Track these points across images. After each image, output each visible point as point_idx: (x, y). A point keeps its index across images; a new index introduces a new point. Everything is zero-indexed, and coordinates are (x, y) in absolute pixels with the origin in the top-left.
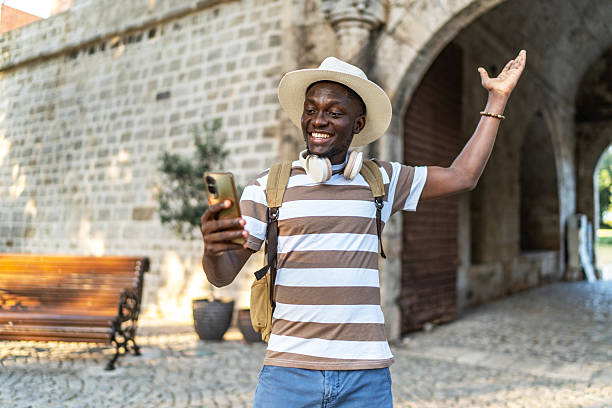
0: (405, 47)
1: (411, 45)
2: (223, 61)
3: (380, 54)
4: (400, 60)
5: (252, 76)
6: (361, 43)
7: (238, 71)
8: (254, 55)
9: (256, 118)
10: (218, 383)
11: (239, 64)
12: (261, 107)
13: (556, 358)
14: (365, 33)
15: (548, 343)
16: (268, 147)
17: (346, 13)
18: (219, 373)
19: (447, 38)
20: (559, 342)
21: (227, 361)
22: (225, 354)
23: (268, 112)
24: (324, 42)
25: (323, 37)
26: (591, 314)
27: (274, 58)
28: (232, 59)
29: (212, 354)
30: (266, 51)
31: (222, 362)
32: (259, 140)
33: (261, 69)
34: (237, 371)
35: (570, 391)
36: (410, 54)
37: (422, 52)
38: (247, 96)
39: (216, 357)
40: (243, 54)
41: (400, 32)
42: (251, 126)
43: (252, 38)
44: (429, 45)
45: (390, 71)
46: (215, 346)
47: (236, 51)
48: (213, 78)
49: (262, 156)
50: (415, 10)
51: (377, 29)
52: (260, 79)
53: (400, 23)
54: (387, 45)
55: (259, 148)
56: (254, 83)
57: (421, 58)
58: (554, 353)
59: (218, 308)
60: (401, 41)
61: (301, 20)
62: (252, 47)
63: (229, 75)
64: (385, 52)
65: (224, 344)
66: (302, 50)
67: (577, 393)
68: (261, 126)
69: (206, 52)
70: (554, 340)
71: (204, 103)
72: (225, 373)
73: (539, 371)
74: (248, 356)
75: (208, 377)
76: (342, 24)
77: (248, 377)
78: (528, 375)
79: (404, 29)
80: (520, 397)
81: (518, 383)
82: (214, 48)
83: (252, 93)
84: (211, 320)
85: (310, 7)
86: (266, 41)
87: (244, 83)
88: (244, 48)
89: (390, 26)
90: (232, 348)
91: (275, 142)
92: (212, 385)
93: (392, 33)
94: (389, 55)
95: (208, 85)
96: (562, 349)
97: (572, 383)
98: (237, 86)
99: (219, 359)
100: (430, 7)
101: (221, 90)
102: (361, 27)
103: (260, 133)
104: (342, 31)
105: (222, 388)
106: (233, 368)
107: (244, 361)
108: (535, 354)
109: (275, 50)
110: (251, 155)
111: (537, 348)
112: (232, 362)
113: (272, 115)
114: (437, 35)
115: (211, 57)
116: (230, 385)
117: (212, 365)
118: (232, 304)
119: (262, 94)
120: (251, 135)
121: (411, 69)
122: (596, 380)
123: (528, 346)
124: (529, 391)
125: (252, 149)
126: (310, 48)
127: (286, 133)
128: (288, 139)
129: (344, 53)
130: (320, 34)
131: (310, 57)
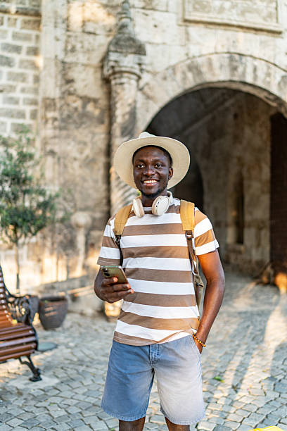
0: (151, 102)
1: (156, 102)
4: (147, 111)
17: (132, 67)
24: (84, 80)
25: (83, 76)
41: (146, 89)
50: (159, 78)
53: (147, 84)
60: (148, 97)
61: (61, 56)
66: (64, 82)
76: (126, 75)
79: (150, 88)
85: (69, 47)
93: (141, 90)
100: (169, 79)
126: (70, 81)
127: (48, 148)
128: (52, 153)
129: (126, 97)
130: (80, 73)
131: (72, 89)
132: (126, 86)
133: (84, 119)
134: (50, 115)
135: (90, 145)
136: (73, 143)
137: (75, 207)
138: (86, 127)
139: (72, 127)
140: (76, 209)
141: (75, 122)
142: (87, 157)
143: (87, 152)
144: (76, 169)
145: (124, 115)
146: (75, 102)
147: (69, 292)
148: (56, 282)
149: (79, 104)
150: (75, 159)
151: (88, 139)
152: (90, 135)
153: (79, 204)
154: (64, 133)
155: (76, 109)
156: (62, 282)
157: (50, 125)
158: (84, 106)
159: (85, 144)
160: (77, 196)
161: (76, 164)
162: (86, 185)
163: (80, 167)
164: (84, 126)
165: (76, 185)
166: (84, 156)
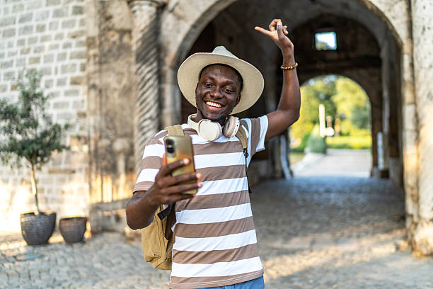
0: (181, 22)
1: (187, 21)
2: (33, 23)
3: (164, 26)
4: (178, 31)
5: (60, 37)
6: (151, 17)
7: (47, 32)
8: (61, 20)
9: (64, 69)
10: (55, 280)
11: (47, 27)
12: (68, 62)
13: (285, 234)
14: (153, 9)
15: (276, 224)
16: (76, 93)
18: (53, 272)
19: (210, 17)
20: (284, 223)
21: (56, 261)
22: (53, 255)
23: (74, 65)
24: (120, 14)
25: (119, 10)
26: (294, 200)
27: (77, 24)
28: (41, 23)
29: (42, 256)
30: (70, 17)
31: (53, 263)
32: (68, 87)
33: (66, 31)
34: (66, 269)
35: (301, 256)
36: (186, 27)
37: (194, 26)
38: (56, 52)
39: (46, 258)
40: (50, 19)
41: (177, 10)
42: (60, 76)
43: (59, 7)
44: (199, 21)
45: (171, 39)
46: (42, 249)
47: (44, 16)
48: (26, 37)
49: (71, 99)
51: (162, 8)
52: (66, 40)
53: (177, 4)
54: (168, 20)
55: (67, 93)
56: (61, 43)
57: (193, 30)
58: (283, 231)
59: (43, 220)
60: (179, 18)
62: (58, 14)
63: (39, 35)
64: (167, 25)
65: (49, 247)
66: (103, 20)
67: (306, 257)
68: (69, 76)
69: (18, 16)
70: (280, 221)
71: (19, 56)
72: (58, 272)
73: (278, 244)
74: (72, 254)
75: (44, 276)
76: (136, 2)
77: (77, 272)
78: (273, 249)
79: (180, 8)
80: (274, 265)
81: (268, 255)
82: (25, 12)
83: (61, 50)
84: (38, 229)
86: (70, 11)
87: (54, 42)
88: (51, 14)
89: (171, 5)
90: (57, 250)
91: (82, 89)
92: (51, 283)
93: (172, 11)
94: (170, 27)
95: (21, 42)
96: (287, 228)
97: (301, 250)
98: (47, 44)
99: (49, 260)
101: (33, 47)
102: (151, 5)
103: (68, 81)
104: (136, 8)
105: (59, 285)
106: (62, 266)
107: (70, 260)
108: (272, 233)
109: (78, 18)
110: (61, 98)
111: (272, 228)
112: (60, 261)
113: (78, 67)
114: (205, 14)
115: (22, 20)
116: (65, 281)
117: (45, 266)
118: (54, 215)
119: (69, 51)
120: (61, 83)
121: (186, 38)
122: (314, 247)
123: (265, 227)
124: (277, 260)
125: (62, 93)
126: (109, 18)
127: (91, 82)
128: (94, 87)
129: (138, 24)
130: (117, 7)
131: (110, 25)
132: (138, 13)
133: (122, 51)
134: (92, 52)
135: (126, 75)
136: (113, 75)
137: (116, 134)
138: (124, 58)
139: (111, 60)
140: (117, 136)
141: (114, 55)
142: (125, 87)
143: (125, 81)
144: (115, 99)
145: (137, 42)
146: (113, 36)
147: (114, 212)
148: (102, 202)
149: (116, 37)
150: (115, 90)
151: (125, 70)
152: (127, 66)
153: (120, 131)
154: (105, 67)
155: (114, 43)
156: (107, 203)
157: (92, 62)
158: (121, 39)
159: (122, 74)
160: (117, 124)
161: (116, 95)
162: (125, 113)
163: (120, 96)
164: (121, 57)
165: (115, 113)
166: (122, 86)
